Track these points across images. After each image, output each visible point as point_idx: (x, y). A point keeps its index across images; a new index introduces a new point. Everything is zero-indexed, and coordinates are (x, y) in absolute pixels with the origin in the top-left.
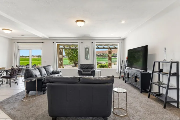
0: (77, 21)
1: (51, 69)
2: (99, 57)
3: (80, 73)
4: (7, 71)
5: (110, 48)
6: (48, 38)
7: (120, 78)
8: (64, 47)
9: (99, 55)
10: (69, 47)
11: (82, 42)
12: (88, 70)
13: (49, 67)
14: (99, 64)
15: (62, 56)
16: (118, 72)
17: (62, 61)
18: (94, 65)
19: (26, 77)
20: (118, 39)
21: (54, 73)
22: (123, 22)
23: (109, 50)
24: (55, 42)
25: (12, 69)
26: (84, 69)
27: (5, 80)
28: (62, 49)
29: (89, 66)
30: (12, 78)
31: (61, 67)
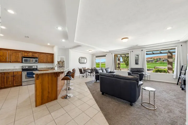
0: (122, 39)
1: (109, 70)
2: (164, 62)
3: (129, 74)
4: (90, 70)
5: (169, 52)
6: (109, 51)
7: (178, 85)
8: (121, 56)
9: (165, 60)
10: (124, 56)
11: (132, 51)
12: (137, 73)
13: (108, 69)
14: (156, 69)
15: (119, 61)
16: (176, 78)
17: (119, 65)
18: (144, 69)
19: (96, 73)
20: (175, 42)
21: (110, 72)
22: (169, 28)
23: (169, 54)
24: (113, 53)
25: (92, 69)
26: (134, 72)
27: (89, 74)
28: (120, 57)
29: (138, 70)
30: (92, 73)
31: (119, 69)
